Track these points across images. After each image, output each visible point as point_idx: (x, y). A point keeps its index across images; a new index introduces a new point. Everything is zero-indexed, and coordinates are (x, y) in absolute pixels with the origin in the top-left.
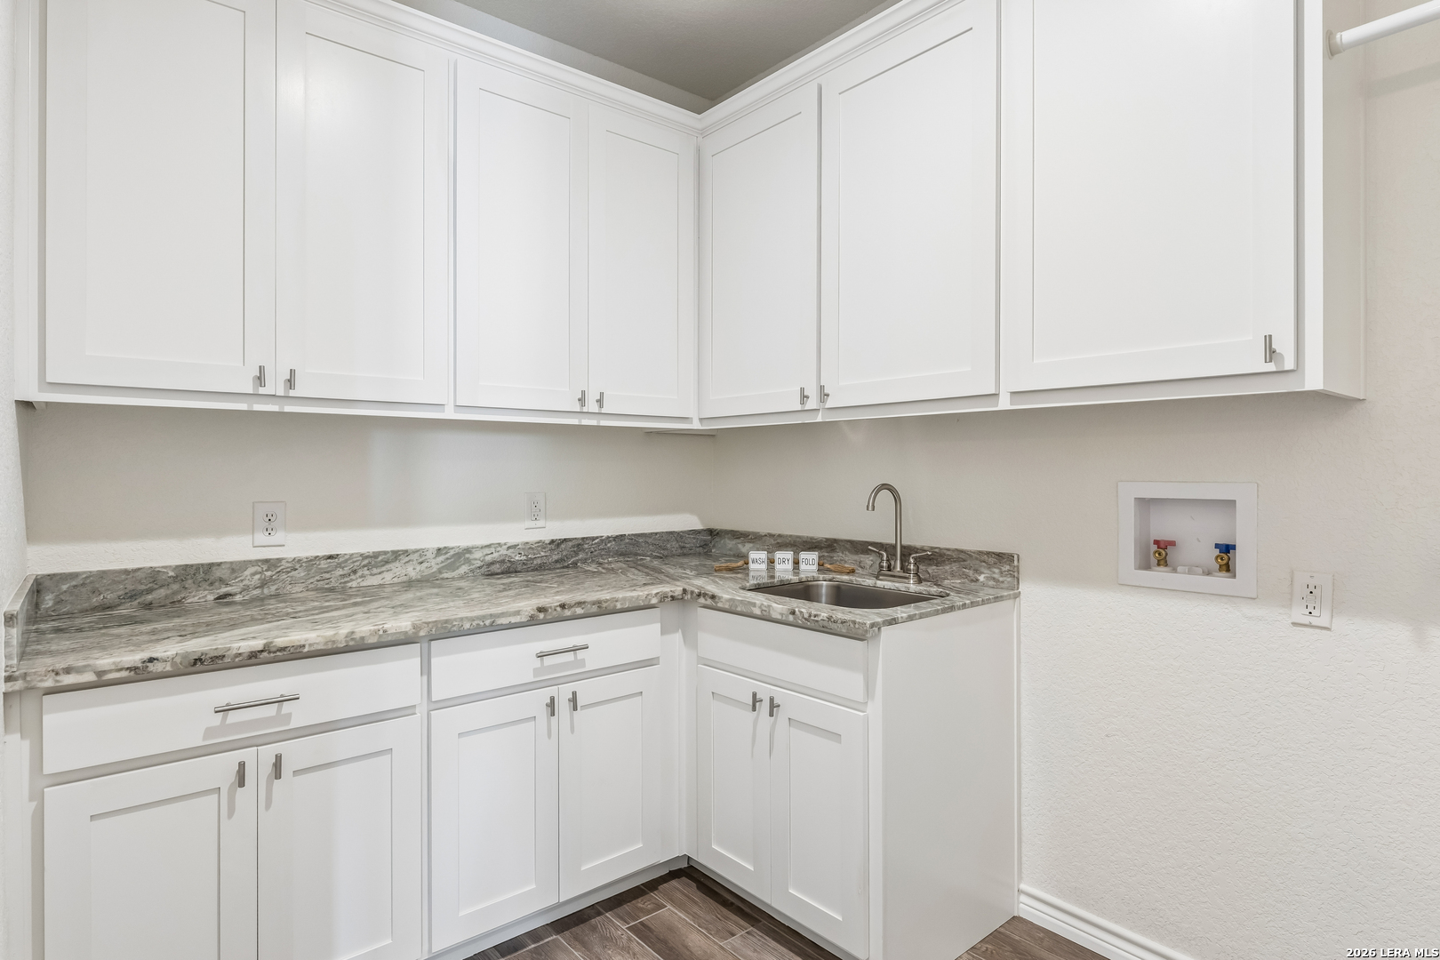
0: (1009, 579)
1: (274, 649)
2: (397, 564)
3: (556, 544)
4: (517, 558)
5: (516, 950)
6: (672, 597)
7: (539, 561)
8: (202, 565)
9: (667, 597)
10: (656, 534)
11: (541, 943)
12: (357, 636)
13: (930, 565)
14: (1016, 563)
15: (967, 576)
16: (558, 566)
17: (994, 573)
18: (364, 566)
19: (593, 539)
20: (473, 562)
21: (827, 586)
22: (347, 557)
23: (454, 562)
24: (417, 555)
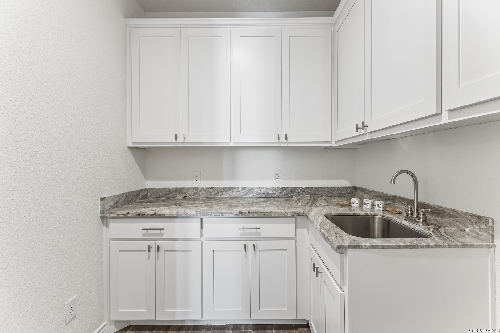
0: (485, 234)
1: (157, 214)
2: (230, 192)
3: (284, 189)
4: (270, 193)
5: (238, 329)
6: (298, 214)
7: (278, 194)
8: (180, 188)
9: (296, 214)
10: (328, 187)
11: (246, 331)
12: (179, 214)
13: (438, 216)
14: (490, 224)
15: (459, 227)
16: (285, 196)
17: (475, 228)
18: (221, 192)
19: (299, 188)
20: (254, 193)
21: (379, 218)
22: (216, 188)
23: (248, 192)
24: (236, 189)
